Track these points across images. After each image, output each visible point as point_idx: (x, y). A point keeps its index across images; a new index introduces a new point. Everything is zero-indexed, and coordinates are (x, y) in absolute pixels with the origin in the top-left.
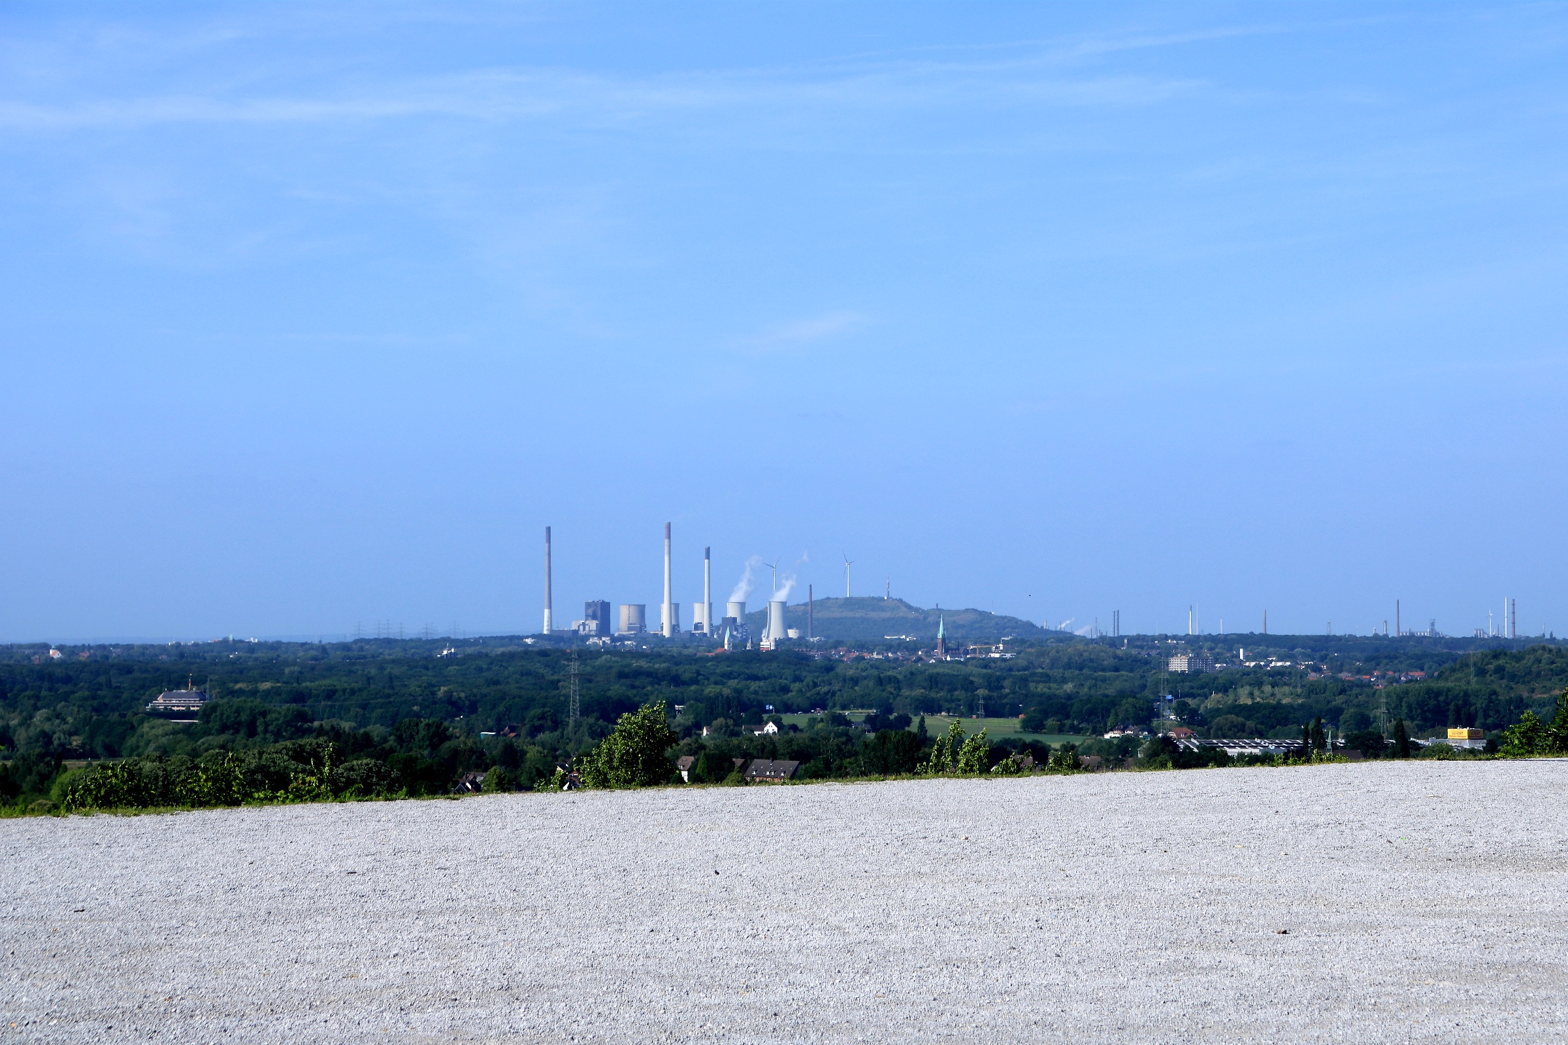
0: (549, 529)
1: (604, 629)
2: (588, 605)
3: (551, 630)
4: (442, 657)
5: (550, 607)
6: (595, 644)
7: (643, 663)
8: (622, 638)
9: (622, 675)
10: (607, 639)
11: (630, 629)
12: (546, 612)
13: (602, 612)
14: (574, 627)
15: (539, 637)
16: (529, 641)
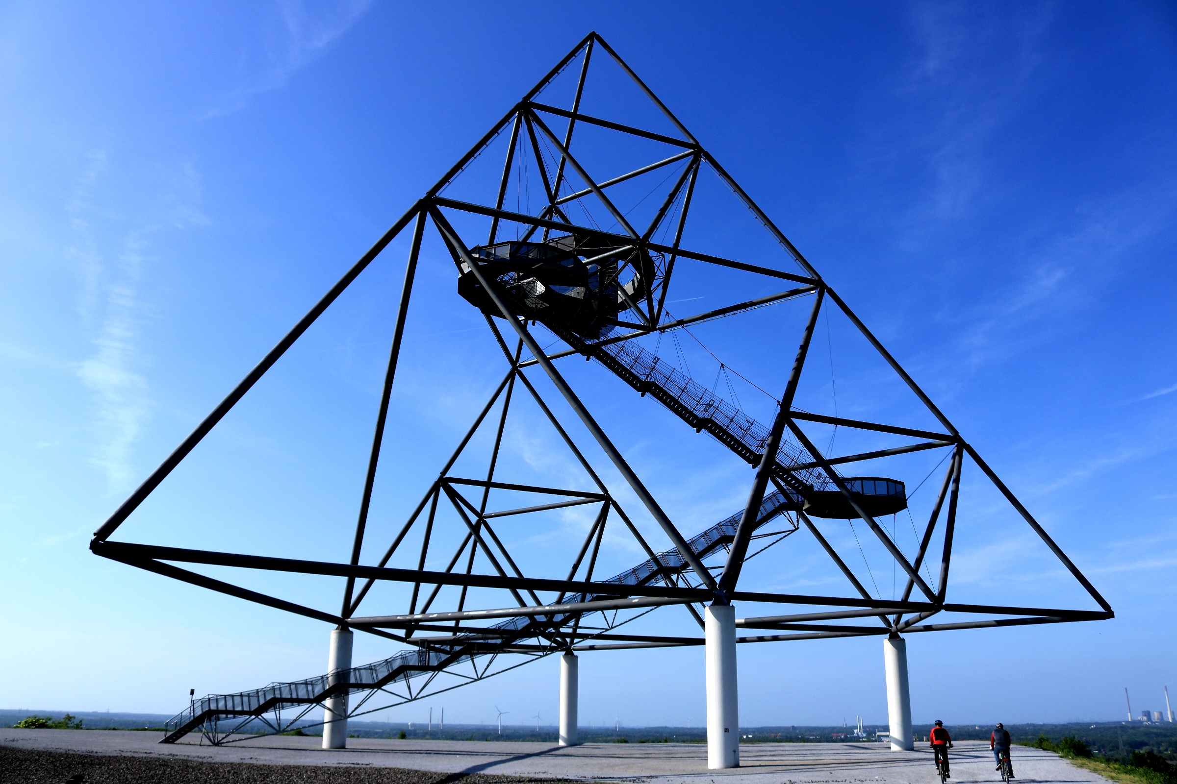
0: (1126, 689)
1: (1149, 719)
2: (1143, 712)
3: (1132, 720)
4: (1092, 728)
5: (1130, 713)
6: (1146, 725)
7: (1155, 730)
8: (1155, 723)
9: (1146, 734)
10: (1149, 723)
11: (1158, 719)
12: (1129, 714)
13: (1148, 714)
14: (1139, 718)
15: (1127, 722)
16: (1124, 723)
